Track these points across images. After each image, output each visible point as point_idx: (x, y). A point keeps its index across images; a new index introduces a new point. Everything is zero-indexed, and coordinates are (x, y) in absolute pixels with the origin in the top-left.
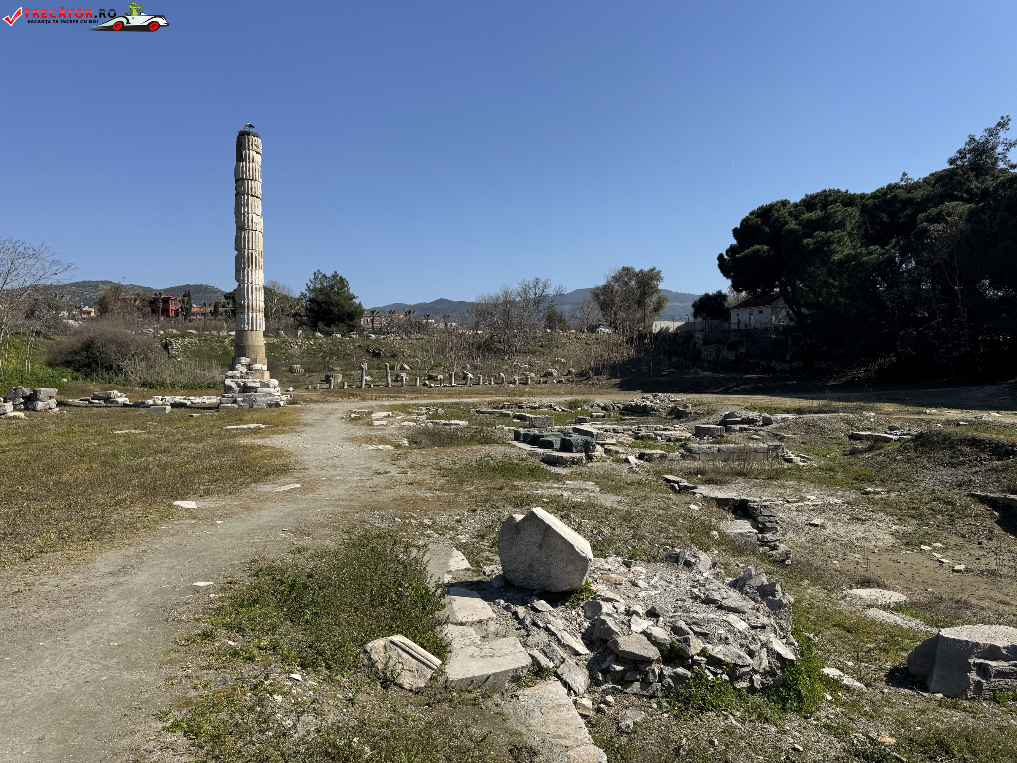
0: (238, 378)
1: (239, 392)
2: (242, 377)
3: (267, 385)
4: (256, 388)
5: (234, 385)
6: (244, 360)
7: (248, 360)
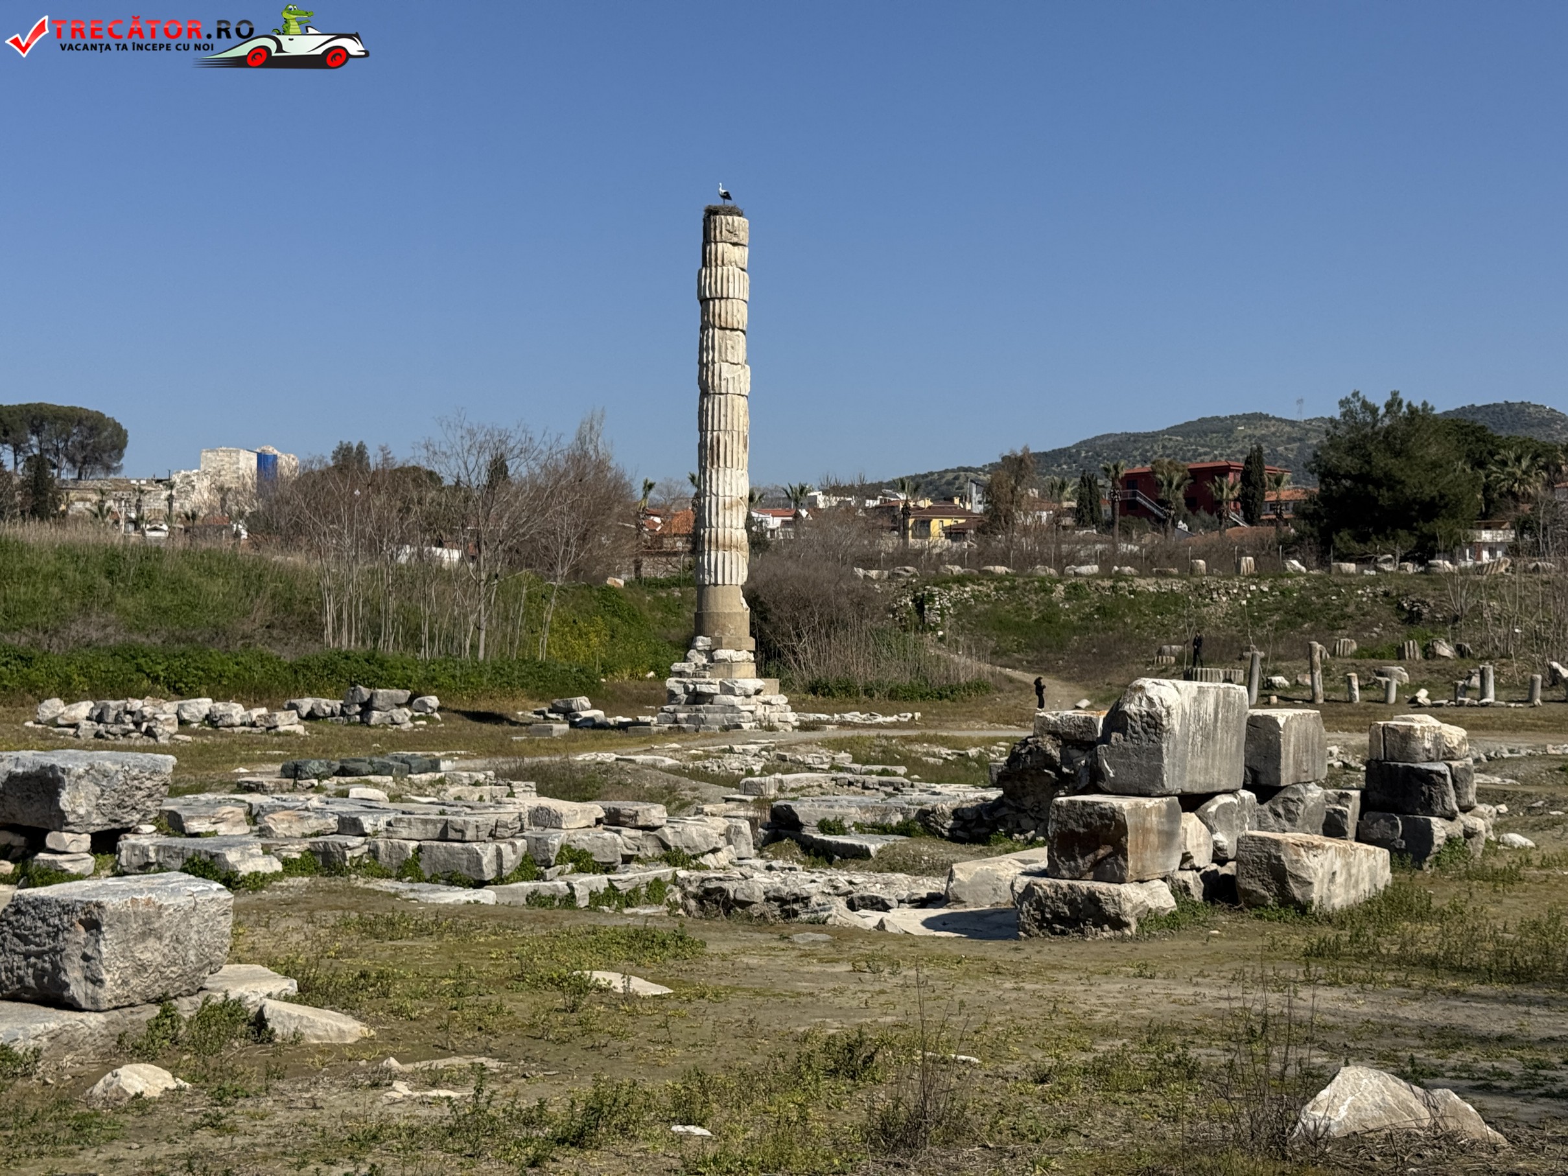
0: (688, 675)
1: (687, 703)
2: (695, 675)
3: (729, 691)
4: (711, 695)
5: (679, 690)
6: (702, 642)
7: (708, 640)
